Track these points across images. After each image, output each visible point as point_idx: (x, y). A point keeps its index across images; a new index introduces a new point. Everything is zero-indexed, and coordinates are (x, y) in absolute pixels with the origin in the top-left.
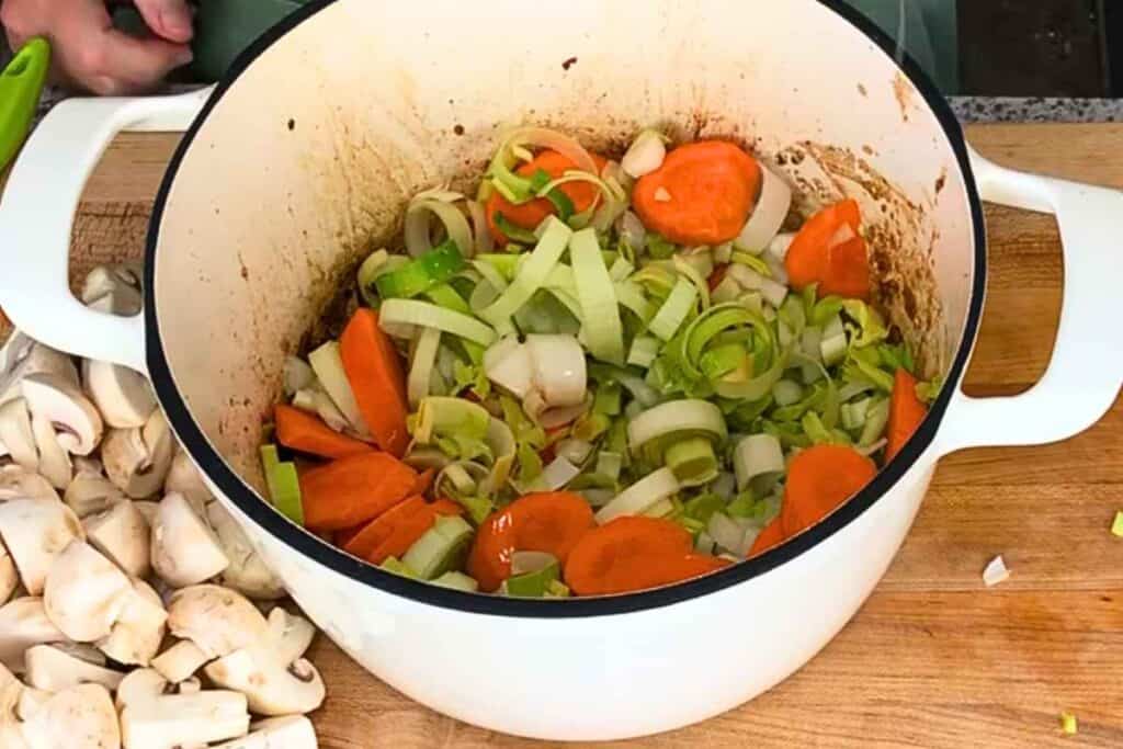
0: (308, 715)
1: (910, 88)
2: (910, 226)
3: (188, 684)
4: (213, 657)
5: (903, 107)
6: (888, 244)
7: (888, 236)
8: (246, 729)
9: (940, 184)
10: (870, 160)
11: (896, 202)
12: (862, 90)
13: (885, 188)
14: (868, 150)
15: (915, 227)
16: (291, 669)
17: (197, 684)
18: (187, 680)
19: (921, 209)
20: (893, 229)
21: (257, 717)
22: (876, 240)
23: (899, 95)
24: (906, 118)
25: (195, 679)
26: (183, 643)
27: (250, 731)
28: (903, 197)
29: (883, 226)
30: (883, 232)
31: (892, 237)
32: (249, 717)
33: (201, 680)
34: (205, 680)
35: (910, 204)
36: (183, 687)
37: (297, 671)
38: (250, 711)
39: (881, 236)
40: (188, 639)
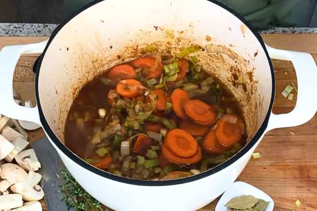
0: (39, 201)
1: (246, 28)
2: (245, 66)
3: (5, 192)
4: (13, 184)
5: (243, 33)
6: (237, 72)
7: (237, 69)
8: (22, 205)
9: (256, 54)
10: (231, 48)
11: (240, 60)
12: (230, 29)
13: (236, 56)
14: (231, 45)
15: (247, 67)
16: (34, 188)
17: (8, 192)
18: (5, 191)
19: (249, 61)
20: (239, 67)
21: (25, 201)
22: (233, 71)
23: (242, 30)
24: (244, 36)
25: (7, 191)
26: (4, 181)
27: (23, 205)
28: (242, 58)
29: (235, 67)
30: (235, 68)
31: (238, 70)
32: (23, 201)
33: (9, 191)
34: (10, 191)
35: (245, 60)
36: (4, 193)
37: (36, 188)
38: (23, 200)
39: (235, 70)
40: (6, 179)
